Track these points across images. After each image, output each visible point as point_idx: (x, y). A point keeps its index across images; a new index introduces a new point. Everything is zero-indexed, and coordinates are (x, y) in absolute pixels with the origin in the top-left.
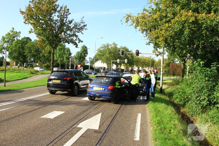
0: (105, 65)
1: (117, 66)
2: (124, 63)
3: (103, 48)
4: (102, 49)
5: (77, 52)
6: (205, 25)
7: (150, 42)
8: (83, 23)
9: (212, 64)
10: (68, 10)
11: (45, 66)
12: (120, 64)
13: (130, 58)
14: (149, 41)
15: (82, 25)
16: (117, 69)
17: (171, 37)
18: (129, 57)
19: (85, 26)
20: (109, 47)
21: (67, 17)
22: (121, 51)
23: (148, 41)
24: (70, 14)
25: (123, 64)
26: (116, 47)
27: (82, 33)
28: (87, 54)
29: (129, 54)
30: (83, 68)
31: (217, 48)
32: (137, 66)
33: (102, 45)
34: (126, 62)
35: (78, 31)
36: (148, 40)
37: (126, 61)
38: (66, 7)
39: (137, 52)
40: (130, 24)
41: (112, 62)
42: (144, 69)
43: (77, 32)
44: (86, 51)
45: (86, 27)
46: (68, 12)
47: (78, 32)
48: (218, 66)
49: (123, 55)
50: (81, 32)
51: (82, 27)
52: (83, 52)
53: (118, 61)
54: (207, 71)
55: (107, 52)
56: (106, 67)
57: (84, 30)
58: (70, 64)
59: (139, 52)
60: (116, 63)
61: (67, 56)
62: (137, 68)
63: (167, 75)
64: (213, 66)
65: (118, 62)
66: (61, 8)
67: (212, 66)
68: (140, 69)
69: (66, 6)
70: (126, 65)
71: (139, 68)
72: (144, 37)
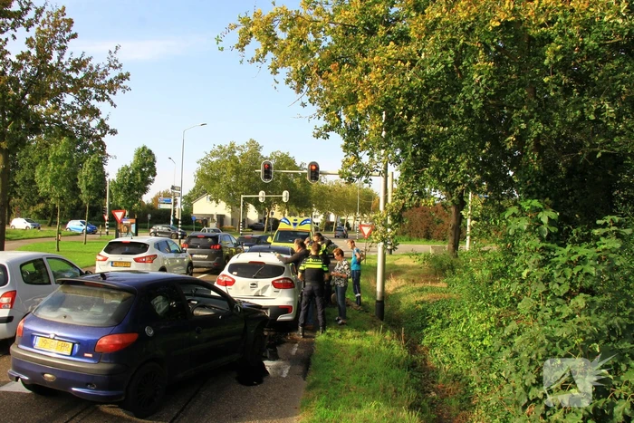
0: (222, 209)
1: (260, 212)
2: (279, 201)
3: (217, 155)
4: (214, 159)
5: (120, 168)
6: (558, 44)
7: (331, 129)
8: (115, 67)
9: (598, 222)
10: (71, 22)
11: (37, 213)
12: (269, 204)
13: (299, 186)
14: (325, 123)
15: (113, 74)
16: (261, 221)
17: (409, 96)
18: (295, 185)
19: (123, 77)
20: (236, 154)
21: (64, 48)
22: (262, 166)
23: (322, 123)
24: (74, 36)
25: (277, 206)
26: (259, 154)
27: (112, 103)
28: (154, 175)
29: (296, 175)
30: (134, 221)
31: (597, 153)
32: (321, 209)
33: (216, 147)
34: (284, 200)
35: (100, 95)
36: (322, 118)
37: (285, 195)
38: (63, 11)
39: (314, 168)
40: (254, 55)
41: (244, 198)
42: (343, 218)
43: (96, 97)
44: (152, 166)
45: (125, 83)
46: (68, 30)
47: (98, 99)
48: (628, 231)
49: (269, 177)
50: (108, 98)
51: (111, 81)
52: (138, 169)
53: (262, 195)
54: (582, 260)
55: (230, 169)
56: (229, 215)
57: (119, 91)
58: (107, 207)
59: (317, 168)
60: (256, 203)
61: (90, 183)
62: (322, 216)
63: (407, 236)
64: (605, 235)
65: (261, 200)
66: (39, 12)
67: (596, 232)
68: (332, 218)
69: (64, 8)
70: (287, 208)
71: (327, 216)
72: (304, 105)
